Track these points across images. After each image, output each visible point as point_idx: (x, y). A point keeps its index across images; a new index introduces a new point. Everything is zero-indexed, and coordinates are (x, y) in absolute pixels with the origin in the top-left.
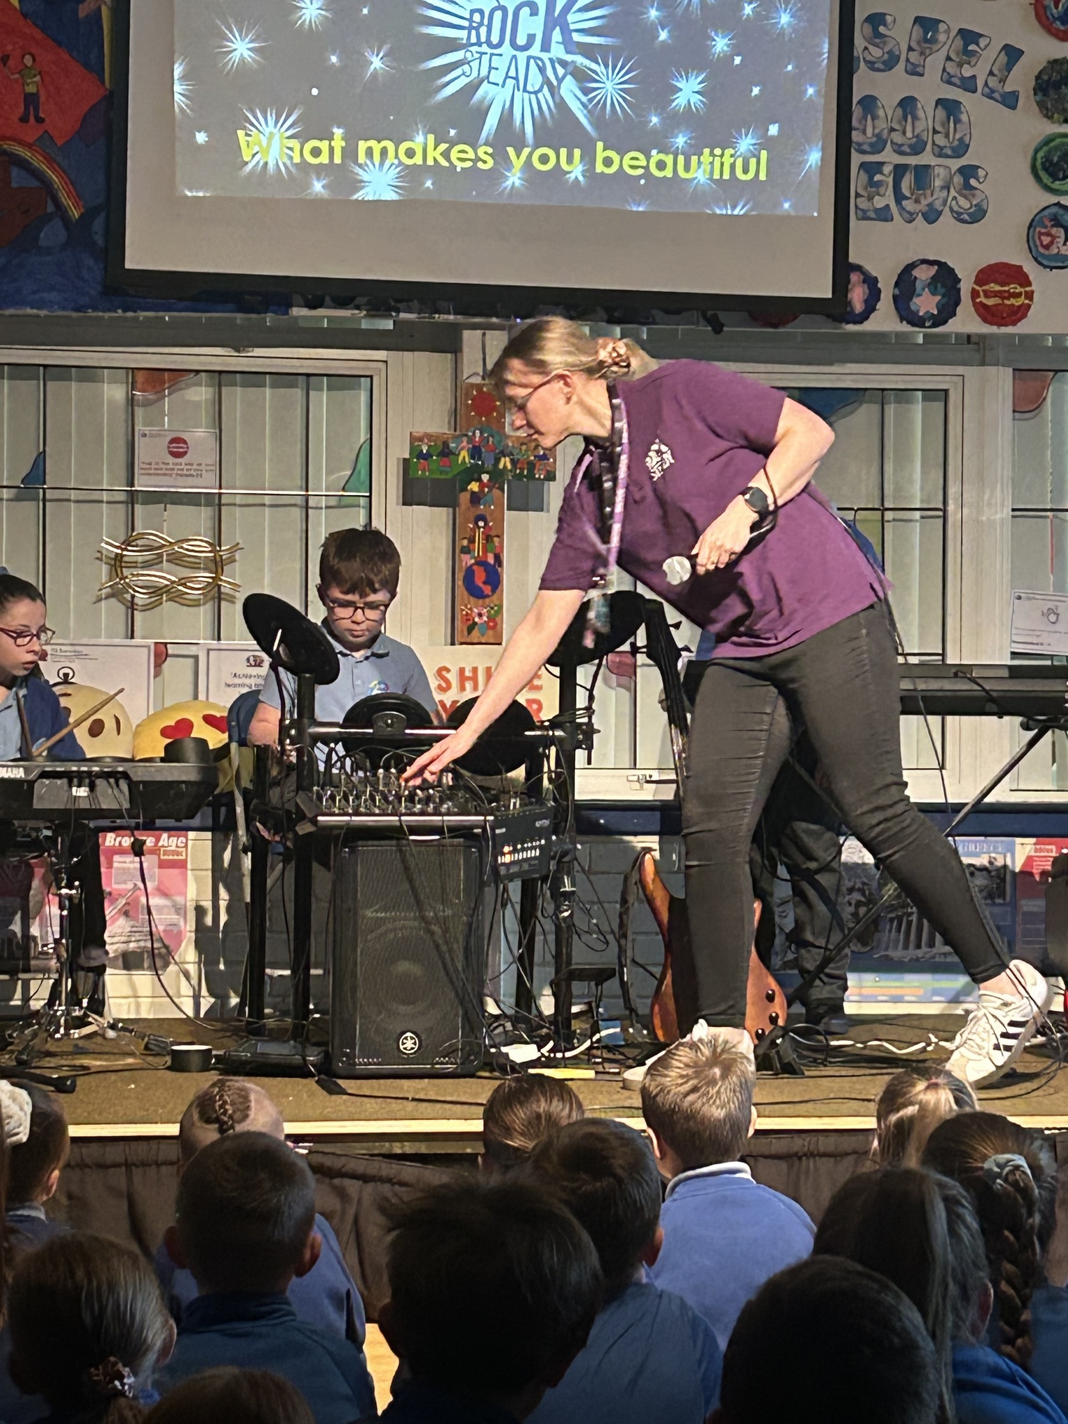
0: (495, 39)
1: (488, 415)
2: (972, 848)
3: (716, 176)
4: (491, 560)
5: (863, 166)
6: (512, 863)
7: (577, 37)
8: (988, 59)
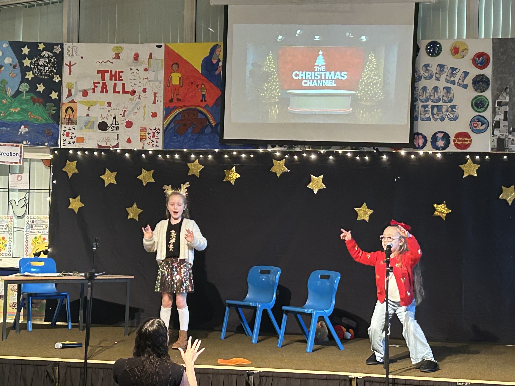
5: (423, 106)
8: (459, 75)
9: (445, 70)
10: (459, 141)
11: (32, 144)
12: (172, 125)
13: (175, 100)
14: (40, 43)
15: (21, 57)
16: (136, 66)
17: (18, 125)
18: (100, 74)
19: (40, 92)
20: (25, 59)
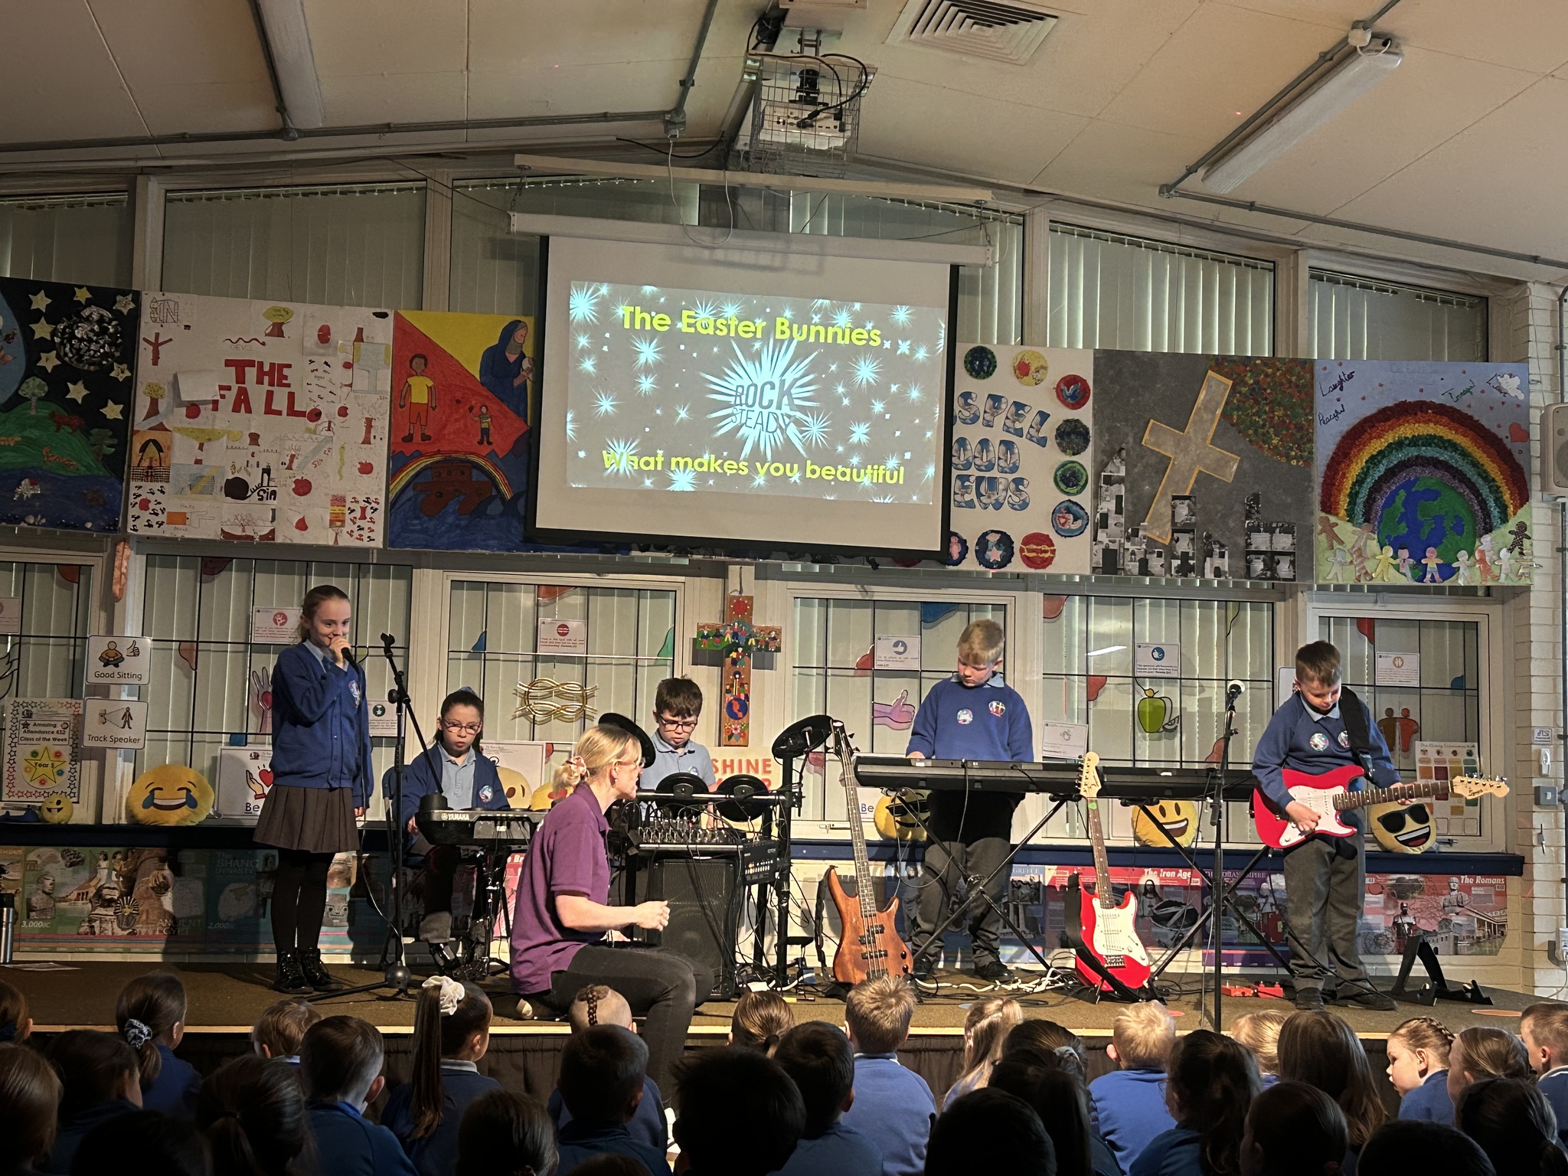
0: (750, 402)
1: (743, 614)
2: (1020, 871)
3: (875, 481)
4: (743, 697)
5: (959, 477)
6: (755, 873)
7: (797, 402)
8: (1029, 419)
9: (1003, 406)
10: (1030, 551)
11: (48, 524)
12: (410, 493)
13: (417, 438)
14: (80, 287)
15: (26, 317)
16: (321, 355)
17: (15, 477)
18: (233, 369)
19: (74, 400)
20: (37, 321)
